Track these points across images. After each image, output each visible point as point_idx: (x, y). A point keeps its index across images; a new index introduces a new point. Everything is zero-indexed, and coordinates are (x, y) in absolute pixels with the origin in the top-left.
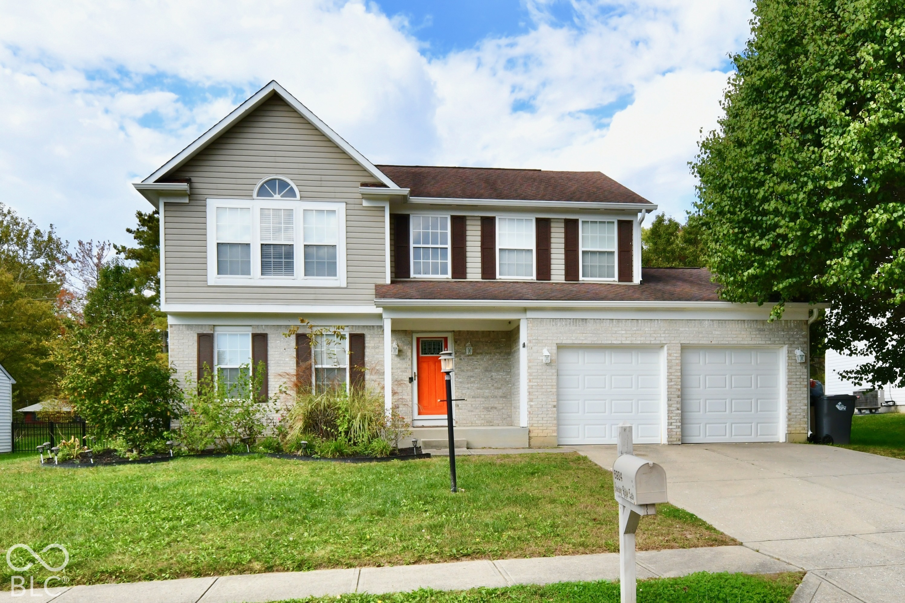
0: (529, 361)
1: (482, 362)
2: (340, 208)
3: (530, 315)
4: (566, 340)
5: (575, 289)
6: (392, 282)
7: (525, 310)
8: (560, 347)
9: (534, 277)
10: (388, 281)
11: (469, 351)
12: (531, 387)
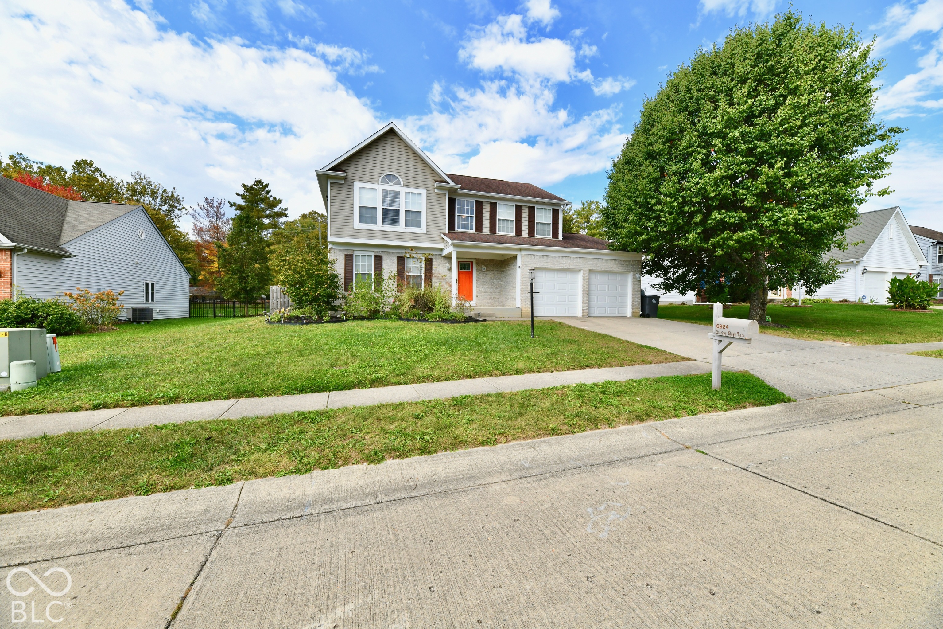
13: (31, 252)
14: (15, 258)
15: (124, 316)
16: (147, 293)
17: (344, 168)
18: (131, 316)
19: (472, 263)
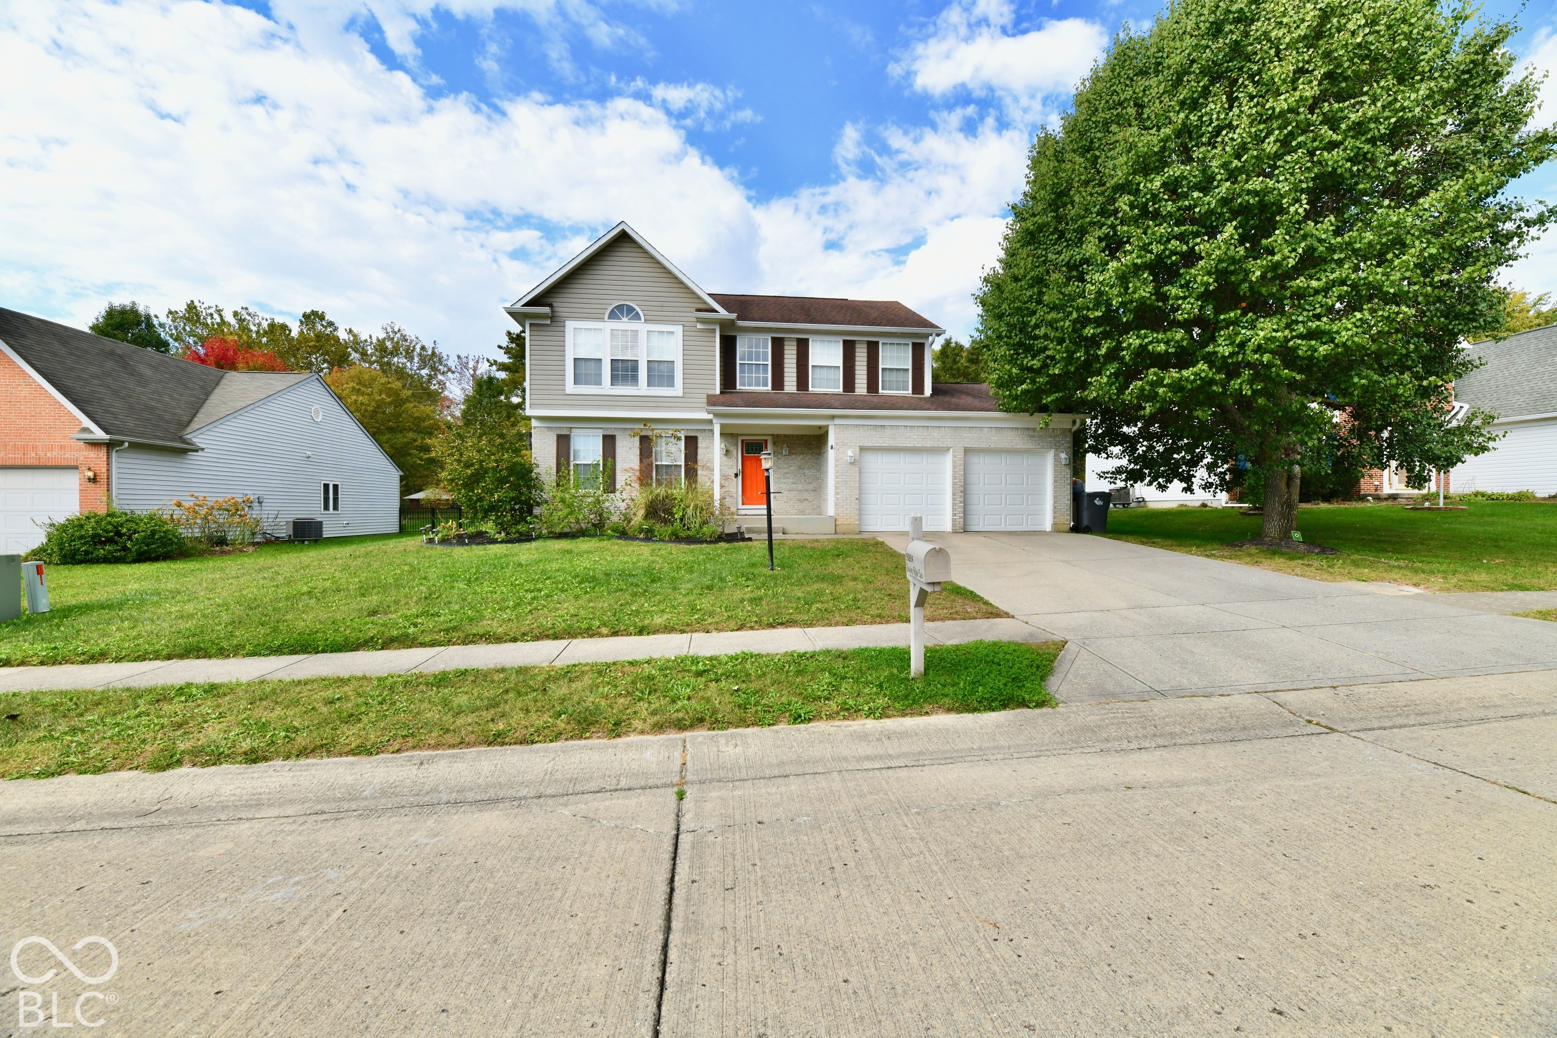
0: (836, 460)
1: (797, 460)
2: (678, 330)
3: (837, 421)
4: (867, 443)
5: (875, 400)
6: (721, 393)
7: (833, 417)
8: (862, 449)
9: (841, 390)
10: (718, 392)
11: (785, 451)
12: (837, 483)
13: (134, 446)
14: (114, 455)
15: (284, 532)
16: (326, 499)
17: (550, 300)
18: (291, 533)
19: (766, 441)
